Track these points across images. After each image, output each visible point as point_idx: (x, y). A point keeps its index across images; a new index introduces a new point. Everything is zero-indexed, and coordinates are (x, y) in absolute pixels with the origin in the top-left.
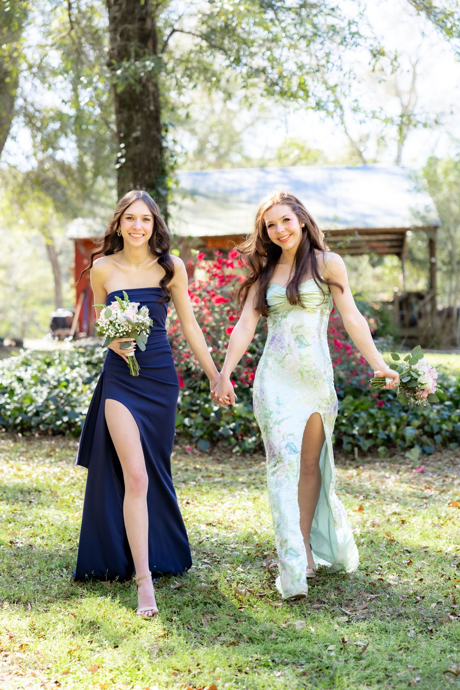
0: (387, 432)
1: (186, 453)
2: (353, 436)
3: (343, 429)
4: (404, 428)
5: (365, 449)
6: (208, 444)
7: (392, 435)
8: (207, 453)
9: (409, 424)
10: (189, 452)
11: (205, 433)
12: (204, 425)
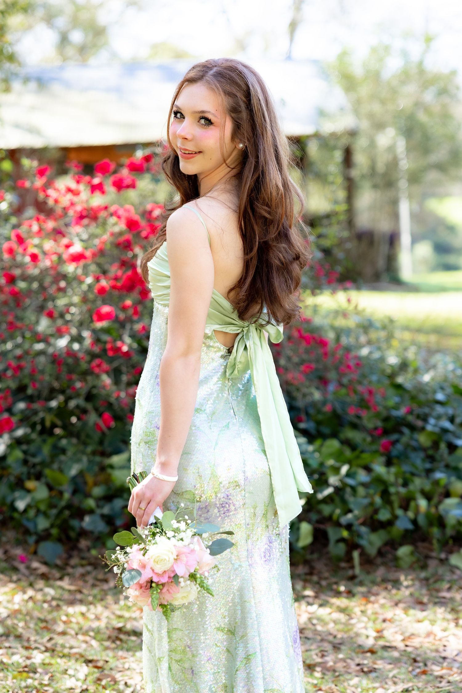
0: (411, 514)
1: (15, 569)
2: (349, 527)
3: (326, 510)
4: (440, 502)
5: (372, 551)
6: (59, 549)
7: (421, 521)
8: (57, 566)
9: (447, 494)
10: (22, 567)
11: (52, 526)
12: (52, 506)
